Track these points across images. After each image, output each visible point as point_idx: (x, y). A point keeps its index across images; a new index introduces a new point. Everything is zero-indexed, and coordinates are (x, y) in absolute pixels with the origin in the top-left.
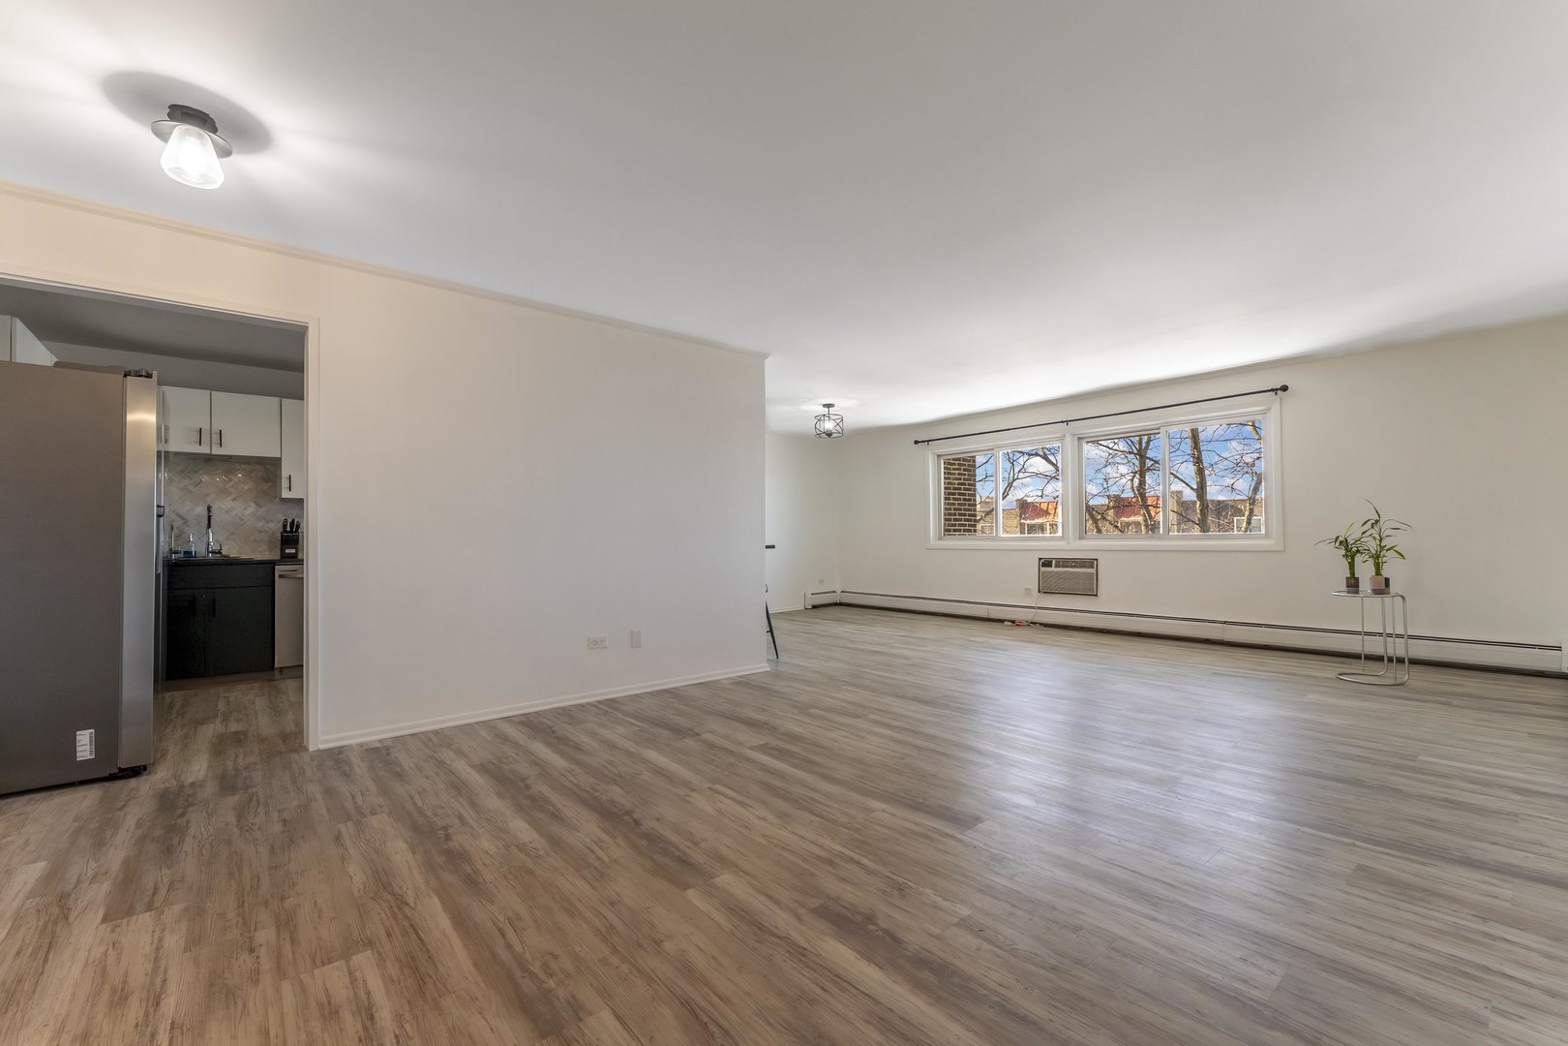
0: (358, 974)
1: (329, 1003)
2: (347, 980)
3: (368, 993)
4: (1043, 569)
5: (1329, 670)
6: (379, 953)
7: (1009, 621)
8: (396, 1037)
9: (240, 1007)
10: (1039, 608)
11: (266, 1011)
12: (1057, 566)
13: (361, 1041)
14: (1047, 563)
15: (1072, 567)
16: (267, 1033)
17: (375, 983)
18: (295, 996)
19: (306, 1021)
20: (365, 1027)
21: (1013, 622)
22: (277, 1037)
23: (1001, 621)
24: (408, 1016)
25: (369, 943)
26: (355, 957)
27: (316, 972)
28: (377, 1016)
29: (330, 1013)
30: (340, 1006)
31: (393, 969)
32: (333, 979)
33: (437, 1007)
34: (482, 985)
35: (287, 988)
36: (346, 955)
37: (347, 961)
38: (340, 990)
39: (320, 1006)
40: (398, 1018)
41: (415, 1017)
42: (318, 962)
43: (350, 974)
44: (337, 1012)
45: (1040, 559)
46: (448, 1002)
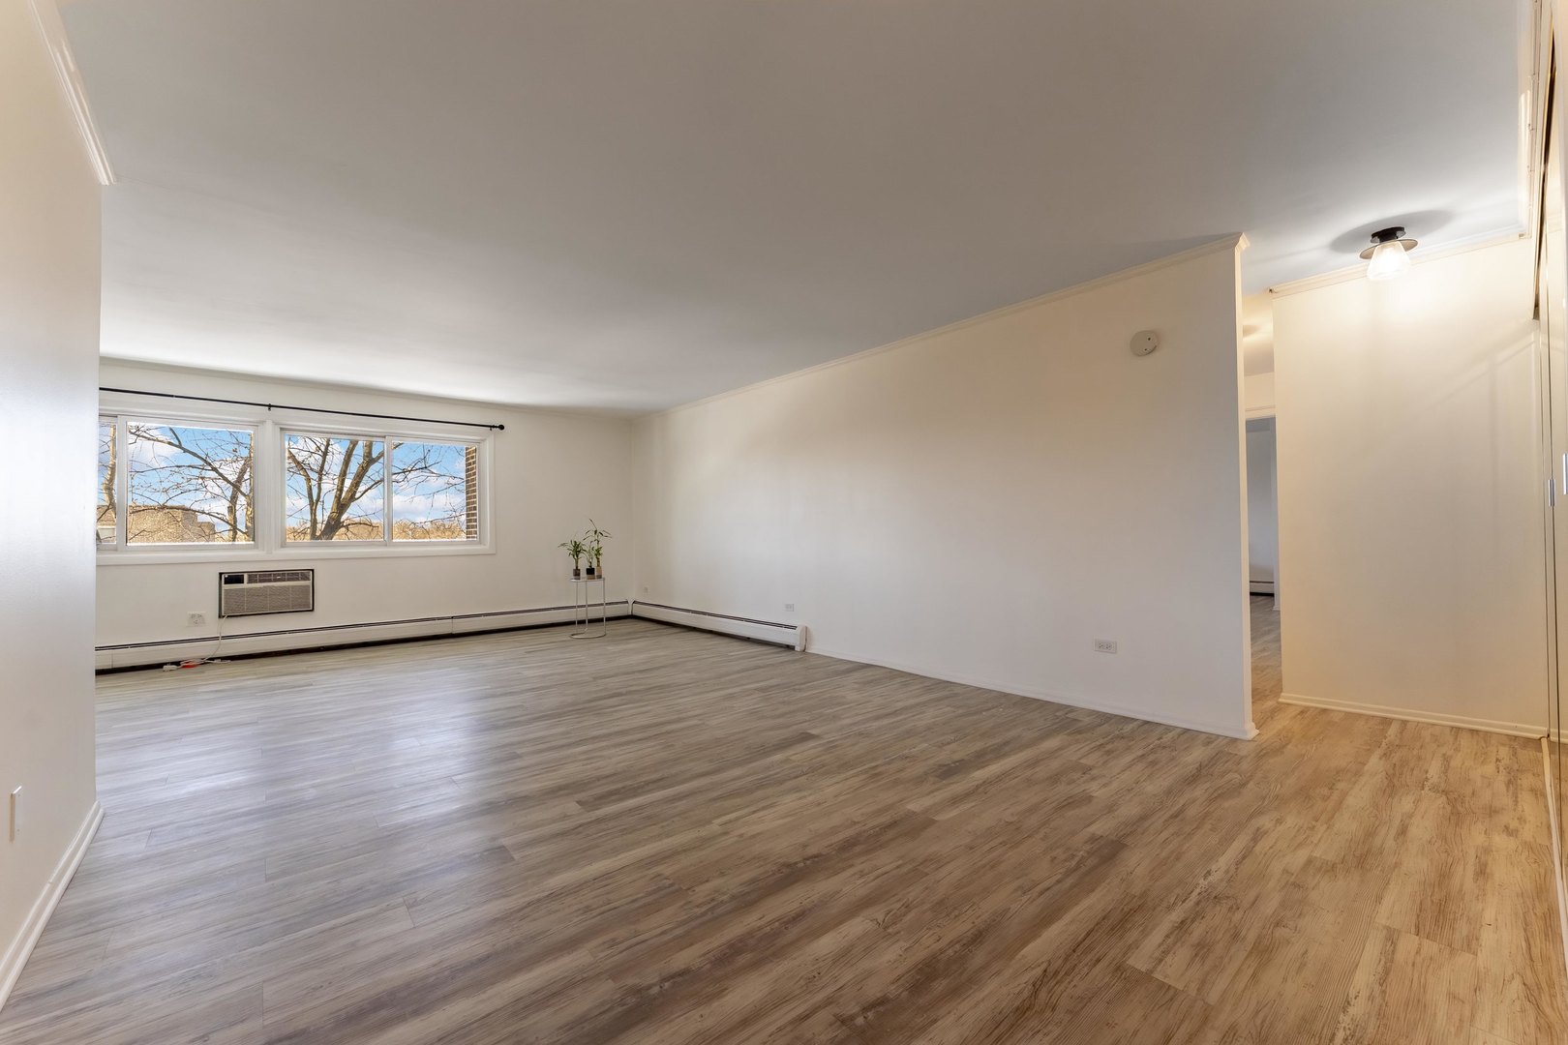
0: (1157, 954)
1: (1196, 955)
2: (1169, 959)
3: (1168, 936)
4: (225, 587)
5: (563, 634)
6: (1125, 954)
7: (173, 663)
8: (1184, 902)
9: (1261, 1015)
10: (224, 638)
11: (1243, 991)
12: (250, 581)
13: (1203, 917)
14: (235, 579)
15: (276, 580)
16: (1254, 975)
17: (1156, 937)
18: (1213, 983)
19: (1222, 958)
20: (1193, 922)
21: (177, 663)
22: (1249, 966)
23: (159, 666)
24: (1165, 904)
25: (1119, 968)
26: (1143, 970)
27: (1180, 987)
28: (1179, 920)
29: (1202, 949)
30: (1192, 946)
31: (1133, 935)
32: (1175, 970)
33: (1144, 894)
34: (1107, 881)
35: (1213, 997)
36: (1148, 976)
37: (1152, 972)
38: (1181, 956)
39: (1204, 959)
40: (1170, 908)
41: (1162, 900)
42: (1171, 992)
43: (1161, 961)
44: (1198, 944)
45: (221, 574)
46: (1136, 890)
